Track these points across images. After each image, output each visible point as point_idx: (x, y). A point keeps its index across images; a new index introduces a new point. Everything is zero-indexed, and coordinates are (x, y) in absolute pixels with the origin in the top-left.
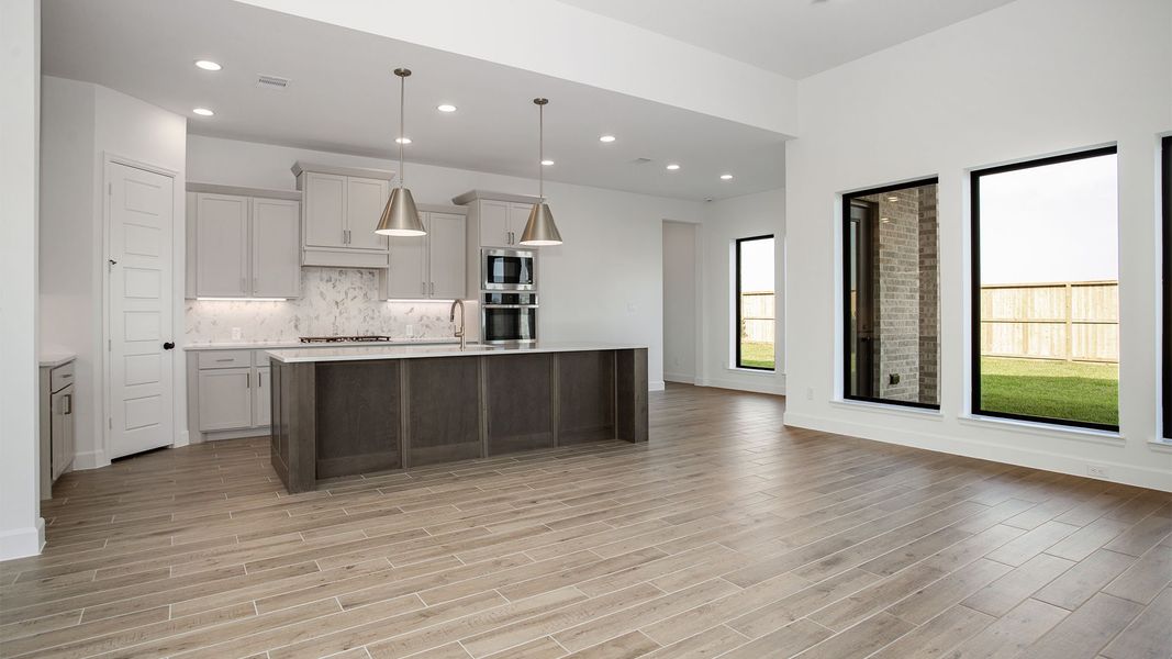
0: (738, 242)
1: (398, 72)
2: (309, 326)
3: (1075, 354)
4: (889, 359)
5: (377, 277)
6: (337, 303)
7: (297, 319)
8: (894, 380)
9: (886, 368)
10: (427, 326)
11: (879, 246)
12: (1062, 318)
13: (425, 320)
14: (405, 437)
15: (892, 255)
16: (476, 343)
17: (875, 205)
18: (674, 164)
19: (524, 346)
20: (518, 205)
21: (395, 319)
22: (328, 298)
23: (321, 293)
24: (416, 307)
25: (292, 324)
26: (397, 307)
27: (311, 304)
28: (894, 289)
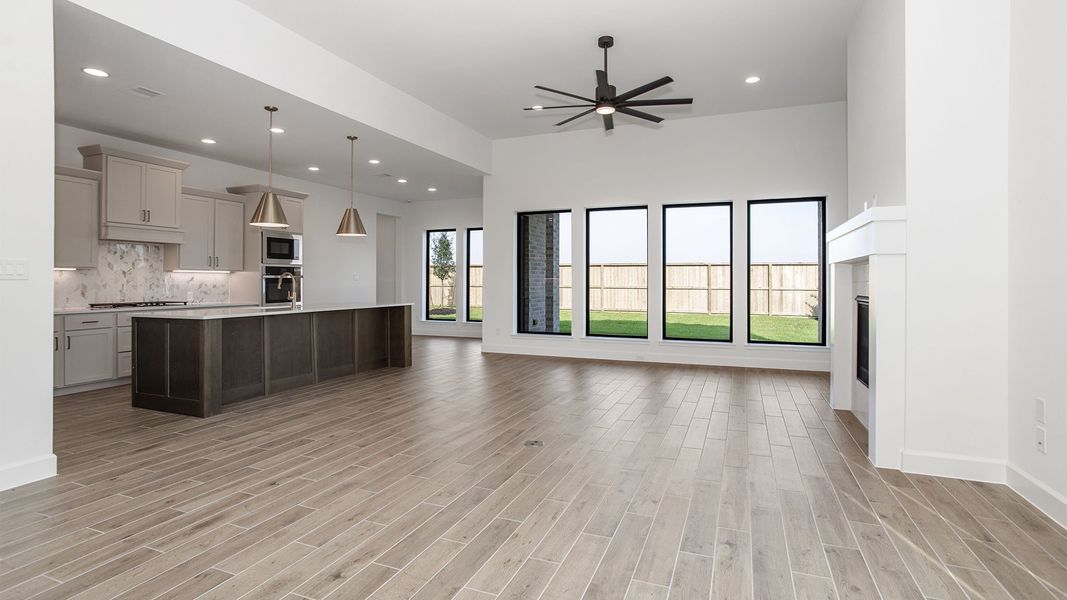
0: (428, 232)
1: (267, 108)
2: (97, 294)
3: (605, 307)
4: (533, 310)
5: (162, 251)
6: (124, 273)
7: (84, 287)
8: (534, 323)
9: (532, 315)
10: (205, 293)
11: (528, 243)
12: (599, 285)
13: (203, 288)
14: (267, 372)
15: (534, 248)
16: (258, 306)
17: (528, 218)
18: (402, 179)
19: (299, 307)
20: (289, 199)
21: (178, 287)
22: (115, 269)
23: (109, 264)
24: (195, 276)
25: (79, 292)
26: (180, 276)
27: (99, 274)
28: (535, 268)
